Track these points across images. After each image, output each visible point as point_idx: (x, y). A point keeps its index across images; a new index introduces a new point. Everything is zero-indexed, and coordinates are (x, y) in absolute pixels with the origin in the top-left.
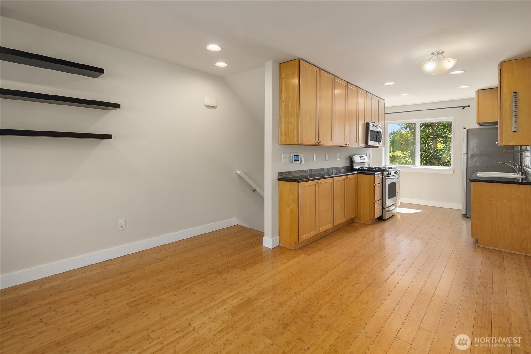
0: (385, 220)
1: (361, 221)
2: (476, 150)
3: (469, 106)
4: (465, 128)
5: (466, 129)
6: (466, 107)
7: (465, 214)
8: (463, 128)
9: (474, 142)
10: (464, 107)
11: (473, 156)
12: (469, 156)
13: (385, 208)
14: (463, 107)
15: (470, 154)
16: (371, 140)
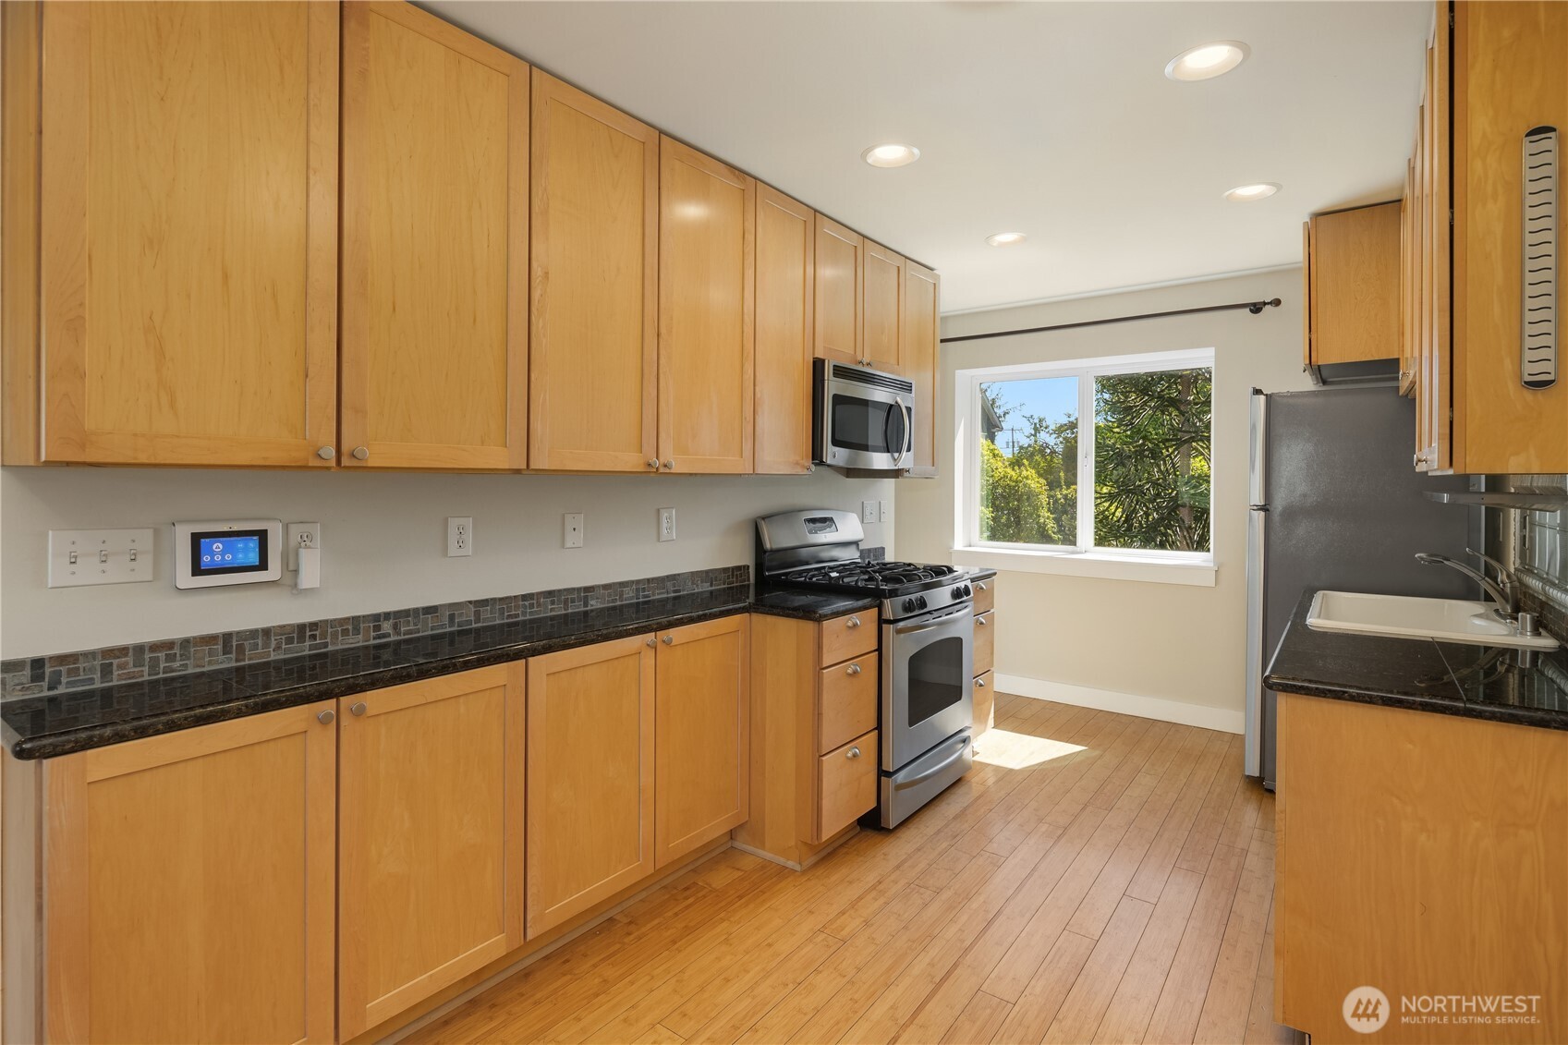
0: (888, 832)
1: (763, 847)
2: (1302, 488)
3: (1277, 302)
4: (1257, 392)
5: (1262, 398)
6: (1265, 304)
7: (1257, 775)
8: (1251, 390)
9: (1294, 457)
10: (1256, 308)
11: (1291, 514)
12: (1276, 517)
13: (889, 774)
14: (1254, 304)
15: (1279, 504)
16: (836, 443)
